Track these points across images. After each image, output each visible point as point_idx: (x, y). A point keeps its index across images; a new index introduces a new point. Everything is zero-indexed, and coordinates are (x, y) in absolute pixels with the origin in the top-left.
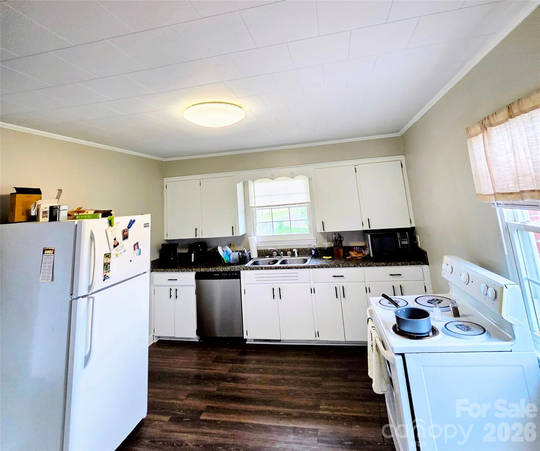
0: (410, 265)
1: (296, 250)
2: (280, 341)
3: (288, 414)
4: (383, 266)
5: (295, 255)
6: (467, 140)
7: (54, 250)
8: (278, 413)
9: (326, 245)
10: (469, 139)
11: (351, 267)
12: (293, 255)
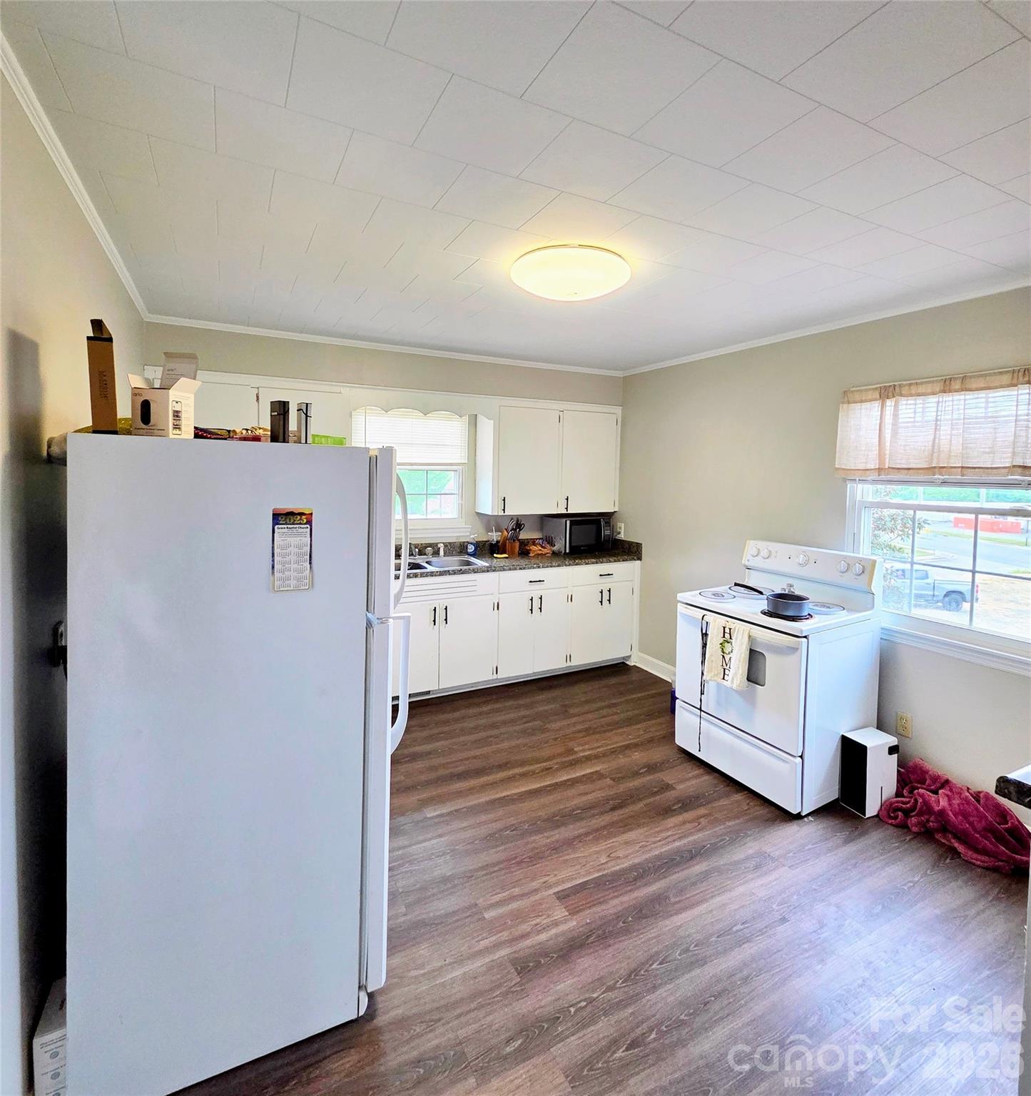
0: (623, 561)
1: (442, 545)
2: (428, 693)
3: (547, 769)
4: (593, 563)
5: (439, 554)
6: (841, 405)
7: (311, 514)
8: (534, 772)
9: (495, 536)
10: (845, 406)
11: (554, 567)
12: (436, 553)
